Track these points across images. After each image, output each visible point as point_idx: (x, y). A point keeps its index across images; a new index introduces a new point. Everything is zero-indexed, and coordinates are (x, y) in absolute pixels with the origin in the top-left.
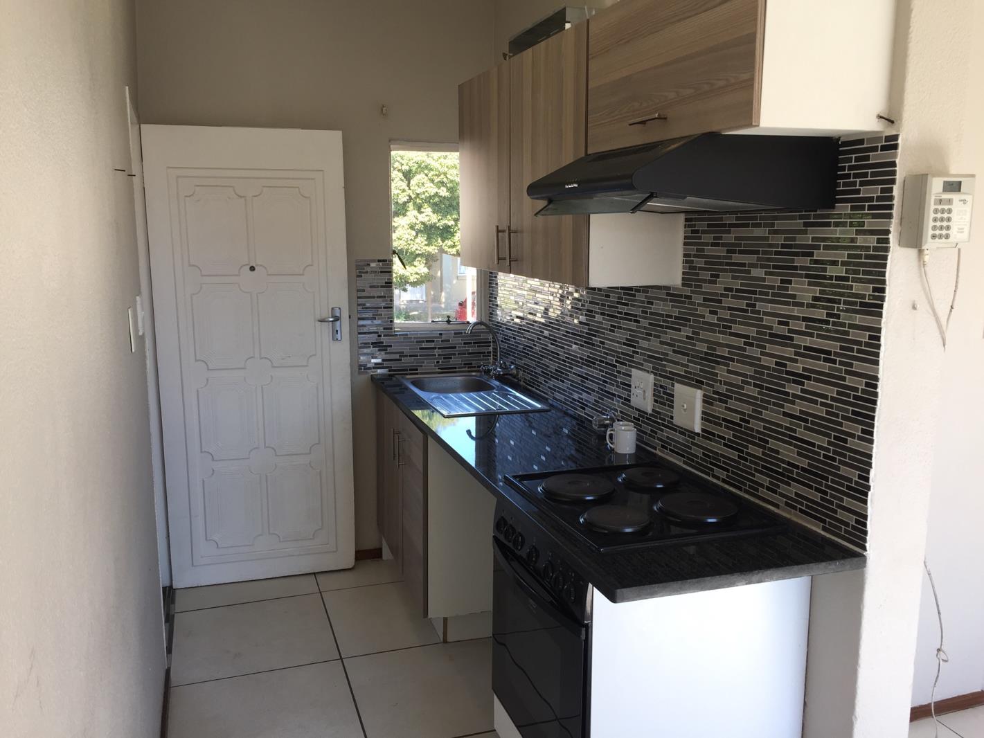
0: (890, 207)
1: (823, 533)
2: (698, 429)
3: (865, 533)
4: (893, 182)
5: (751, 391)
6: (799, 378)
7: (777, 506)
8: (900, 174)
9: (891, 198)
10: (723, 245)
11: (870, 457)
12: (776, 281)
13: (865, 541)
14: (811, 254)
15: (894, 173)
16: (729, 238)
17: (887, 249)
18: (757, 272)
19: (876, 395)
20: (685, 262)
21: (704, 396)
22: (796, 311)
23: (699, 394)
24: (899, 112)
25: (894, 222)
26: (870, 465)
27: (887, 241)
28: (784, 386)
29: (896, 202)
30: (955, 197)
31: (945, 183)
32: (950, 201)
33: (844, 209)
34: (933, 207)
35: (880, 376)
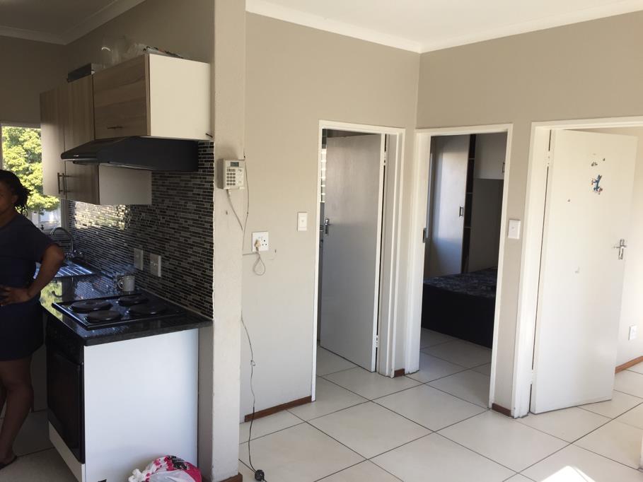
0: (213, 172)
1: (201, 314)
2: (160, 275)
3: (212, 310)
4: (213, 161)
5: (177, 254)
6: (192, 246)
7: (186, 306)
8: (215, 159)
9: (213, 168)
10: (166, 186)
11: (212, 277)
12: (182, 202)
13: (212, 314)
14: (192, 191)
15: (213, 158)
16: (167, 183)
17: (213, 189)
18: (177, 199)
19: (213, 250)
20: (153, 194)
21: (162, 258)
22: (189, 216)
23: (160, 257)
24: (214, 133)
25: (215, 177)
26: (212, 281)
27: (212, 186)
28: (187, 250)
29: (214, 169)
30: (236, 168)
31: (231, 163)
32: (234, 170)
33: (201, 172)
34: (226, 172)
35: (214, 242)
